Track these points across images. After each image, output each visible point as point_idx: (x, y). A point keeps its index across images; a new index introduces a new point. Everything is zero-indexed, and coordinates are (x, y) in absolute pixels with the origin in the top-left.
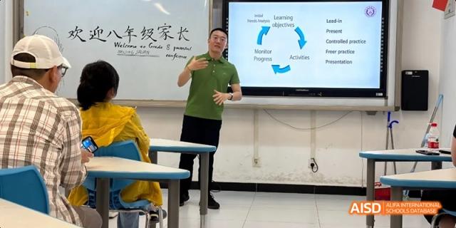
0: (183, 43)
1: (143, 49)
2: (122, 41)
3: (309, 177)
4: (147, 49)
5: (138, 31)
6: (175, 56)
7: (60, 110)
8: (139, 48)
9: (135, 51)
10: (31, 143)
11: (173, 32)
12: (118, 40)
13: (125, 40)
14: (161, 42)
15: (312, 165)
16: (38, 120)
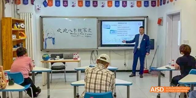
0: (90, 33)
1: (78, 35)
2: (72, 33)
3: (124, 68)
4: (80, 34)
5: (77, 30)
6: (88, 36)
7: (112, 75)
8: (77, 34)
9: (76, 35)
10: (106, 85)
11: (87, 30)
12: (71, 32)
13: (73, 32)
14: (84, 32)
15: (125, 64)
16: (102, 77)
